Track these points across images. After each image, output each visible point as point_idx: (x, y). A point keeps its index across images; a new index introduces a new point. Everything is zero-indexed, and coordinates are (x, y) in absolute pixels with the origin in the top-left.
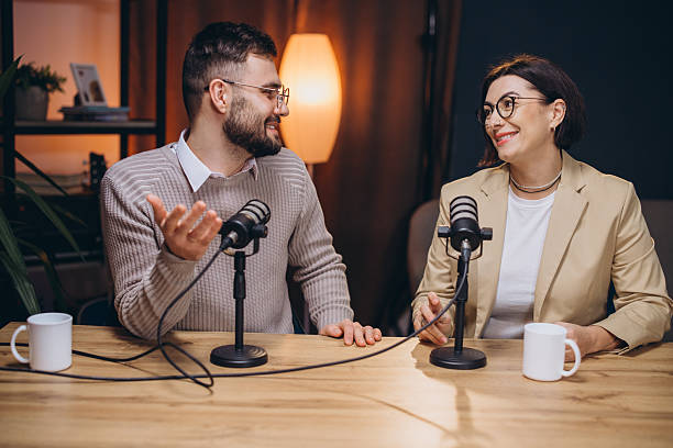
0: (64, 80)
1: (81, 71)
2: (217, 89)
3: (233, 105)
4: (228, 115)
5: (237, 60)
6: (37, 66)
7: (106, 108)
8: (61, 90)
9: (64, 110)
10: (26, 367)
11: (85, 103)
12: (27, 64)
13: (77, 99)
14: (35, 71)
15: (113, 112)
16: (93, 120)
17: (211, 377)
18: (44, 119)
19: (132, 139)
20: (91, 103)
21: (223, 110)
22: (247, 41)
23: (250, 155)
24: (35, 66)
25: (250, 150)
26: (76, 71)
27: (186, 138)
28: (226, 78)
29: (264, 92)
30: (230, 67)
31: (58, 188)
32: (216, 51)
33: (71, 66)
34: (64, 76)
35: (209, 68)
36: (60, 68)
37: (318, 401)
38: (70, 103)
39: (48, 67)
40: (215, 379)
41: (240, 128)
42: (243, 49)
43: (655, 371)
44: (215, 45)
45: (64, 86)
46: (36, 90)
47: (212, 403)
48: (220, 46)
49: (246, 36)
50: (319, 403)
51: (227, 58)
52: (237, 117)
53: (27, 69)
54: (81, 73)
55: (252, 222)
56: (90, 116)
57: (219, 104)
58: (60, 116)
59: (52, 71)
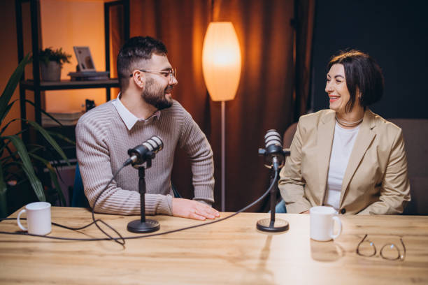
0: (70, 56)
1: (80, 51)
2: (137, 75)
3: (147, 83)
4: (144, 88)
5: (146, 58)
6: (55, 48)
7: (95, 72)
8: (69, 62)
9: (70, 74)
10: (25, 233)
11: (82, 70)
12: (48, 47)
13: (78, 68)
14: (53, 52)
15: (100, 74)
16: (88, 80)
17: (123, 239)
18: (59, 80)
19: (113, 90)
20: (86, 71)
21: (141, 87)
22: (151, 47)
23: (156, 109)
24: (53, 49)
25: (156, 107)
26: (77, 51)
27: (120, 98)
28: (141, 69)
29: (163, 73)
30: (143, 62)
31: (56, 121)
32: (135, 54)
33: (74, 48)
34: (70, 54)
35: (132, 64)
36: (68, 50)
37: (184, 254)
38: (74, 70)
39: (61, 49)
40: (125, 240)
41: (151, 95)
42: (149, 51)
43: (391, 235)
44: (134, 51)
45: (71, 60)
46: (54, 64)
47: (123, 255)
48: (137, 52)
49: (150, 44)
50: (184, 255)
51: (141, 57)
52: (149, 89)
53: (48, 51)
54: (80, 52)
55: (147, 150)
56: (86, 78)
57: (139, 83)
58: (69, 78)
59: (63, 52)
